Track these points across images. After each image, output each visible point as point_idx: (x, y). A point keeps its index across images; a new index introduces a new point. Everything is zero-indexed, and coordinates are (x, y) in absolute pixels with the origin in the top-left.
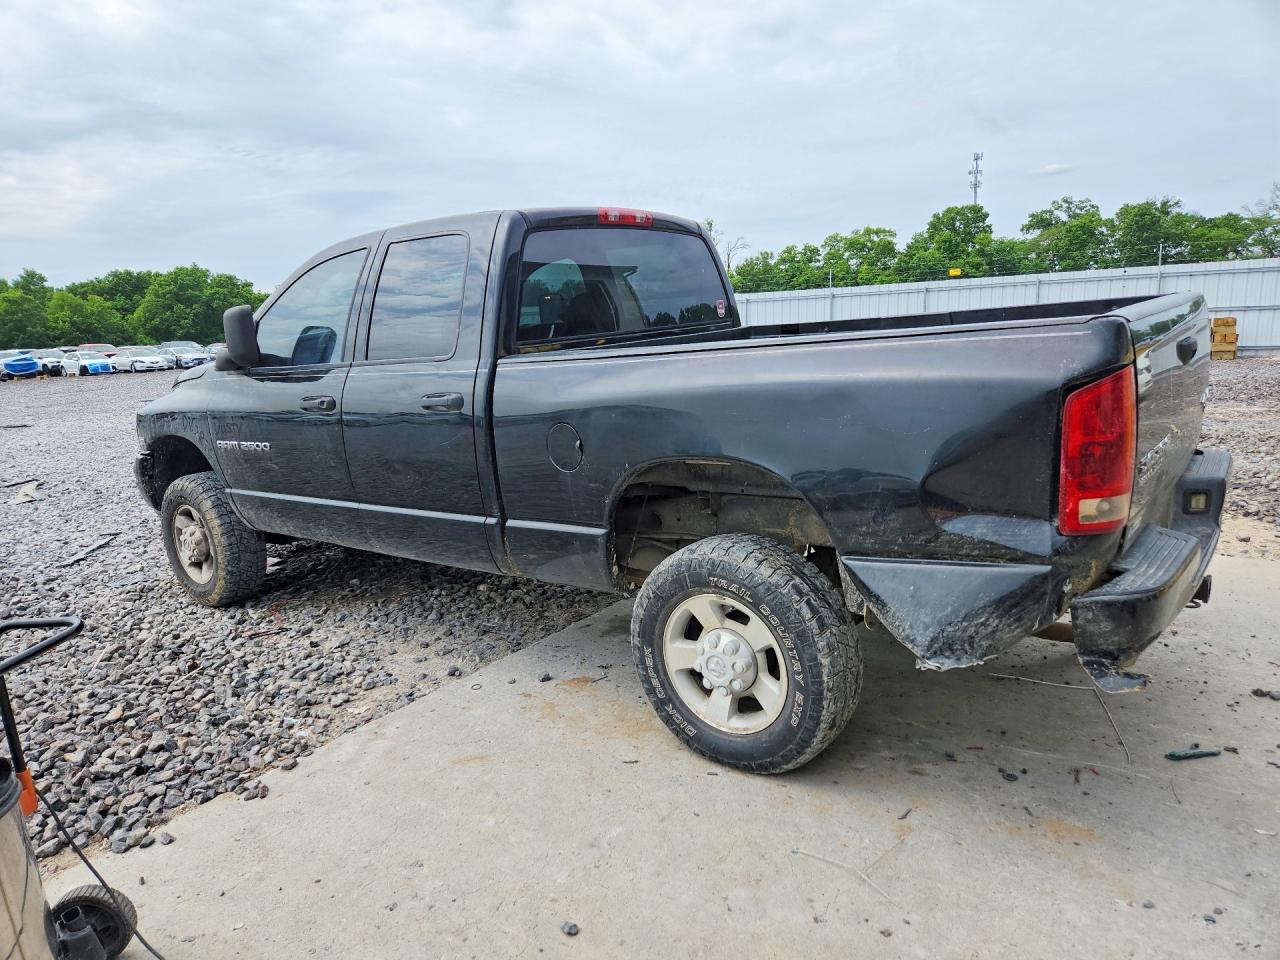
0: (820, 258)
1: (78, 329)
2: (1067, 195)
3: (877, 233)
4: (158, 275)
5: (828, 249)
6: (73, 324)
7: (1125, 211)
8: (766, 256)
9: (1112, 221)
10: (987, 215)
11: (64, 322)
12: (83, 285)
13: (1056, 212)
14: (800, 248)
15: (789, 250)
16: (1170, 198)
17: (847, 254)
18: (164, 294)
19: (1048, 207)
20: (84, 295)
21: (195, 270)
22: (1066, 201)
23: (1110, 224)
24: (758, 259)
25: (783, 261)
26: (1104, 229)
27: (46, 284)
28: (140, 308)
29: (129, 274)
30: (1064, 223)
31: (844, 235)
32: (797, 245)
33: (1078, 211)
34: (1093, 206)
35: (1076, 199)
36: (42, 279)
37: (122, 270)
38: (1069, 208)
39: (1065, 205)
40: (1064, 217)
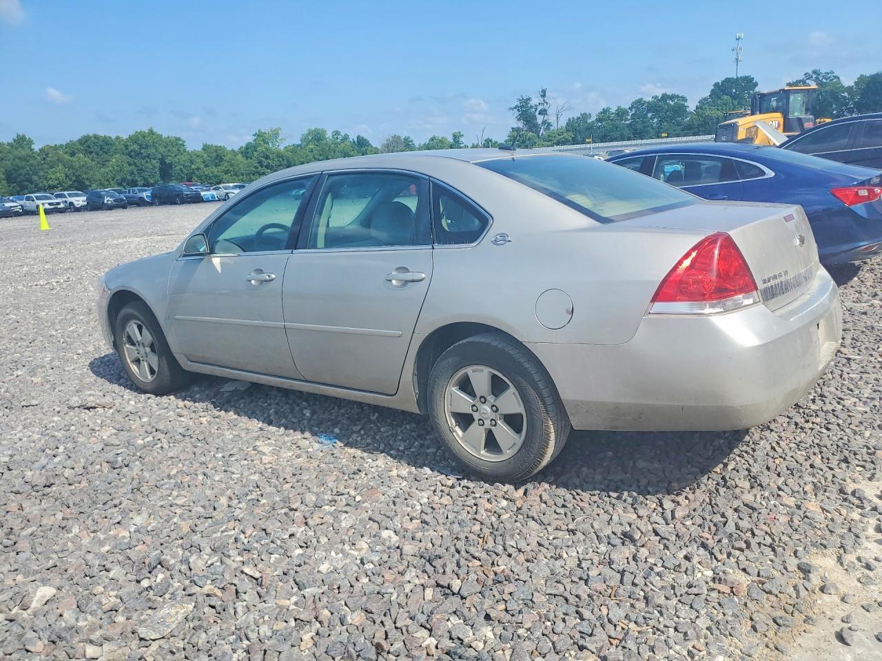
0: (629, 117)
2: (817, 68)
3: (672, 97)
5: (634, 110)
7: (862, 79)
8: (585, 116)
9: (850, 88)
14: (613, 110)
15: (605, 111)
17: (649, 115)
22: (814, 72)
23: (849, 89)
24: (578, 118)
25: (599, 120)
26: (846, 94)
29: (96, 137)
32: (611, 107)
33: (824, 81)
34: (835, 77)
35: (823, 71)
38: (817, 78)
39: (814, 76)
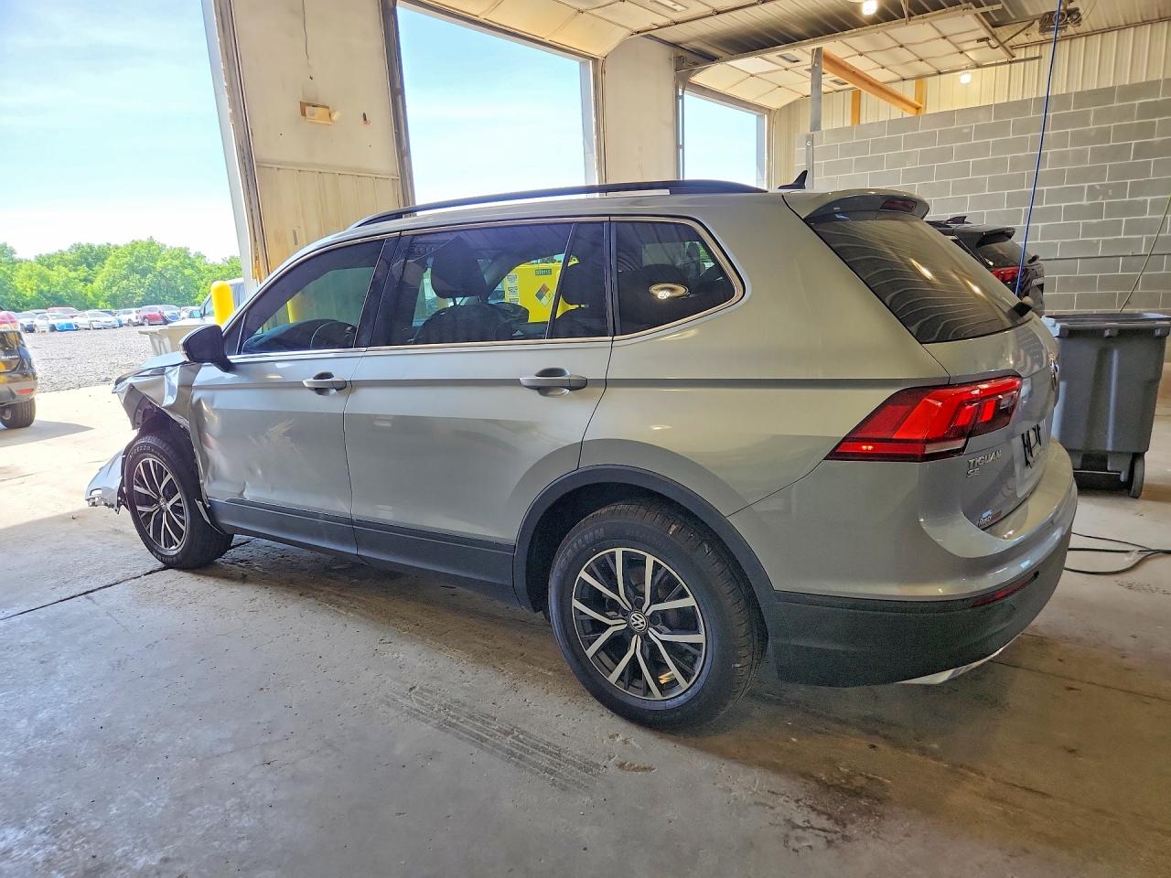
1: (45, 296)
4: (117, 248)
6: (41, 292)
11: (32, 289)
12: (49, 257)
18: (121, 266)
20: (50, 267)
21: (151, 242)
27: (16, 257)
28: (99, 278)
36: (12, 252)
37: (84, 243)
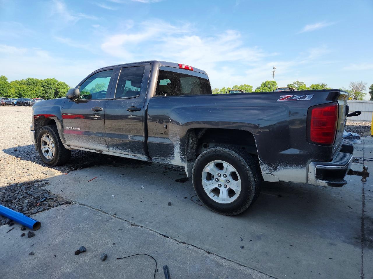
10: (277, 84)
13: (294, 85)
16: (324, 83)
19: (293, 83)
30: (296, 88)
31: (238, 86)
40: (297, 86)
